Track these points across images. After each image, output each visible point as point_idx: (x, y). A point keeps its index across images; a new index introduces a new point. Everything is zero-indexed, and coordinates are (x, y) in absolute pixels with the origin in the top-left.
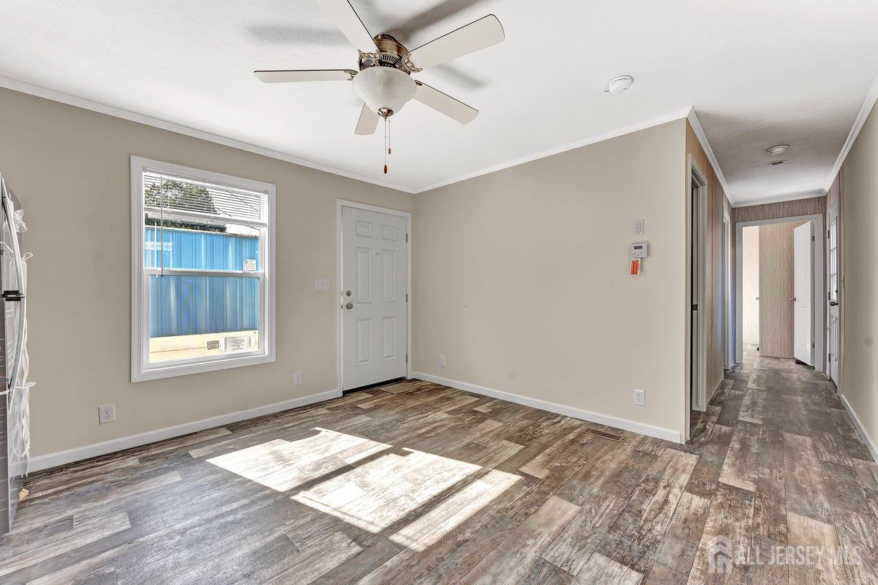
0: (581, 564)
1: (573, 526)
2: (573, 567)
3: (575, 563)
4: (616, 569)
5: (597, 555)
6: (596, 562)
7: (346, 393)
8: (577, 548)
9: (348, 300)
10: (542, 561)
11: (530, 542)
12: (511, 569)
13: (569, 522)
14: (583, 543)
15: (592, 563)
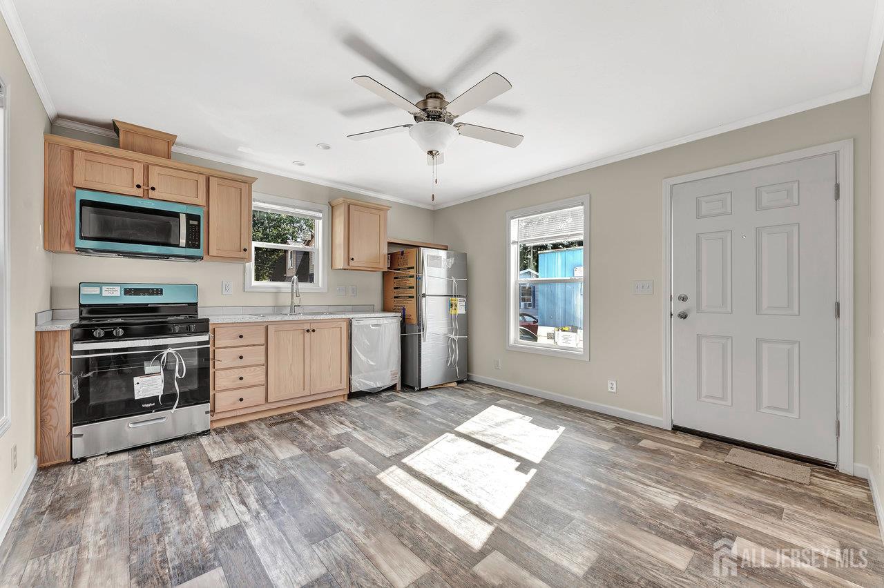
0: (320, 555)
1: (370, 567)
2: (321, 548)
3: (324, 550)
4: (300, 578)
5: (323, 571)
6: (316, 566)
7: (676, 429)
8: (339, 558)
9: (682, 307)
10: (337, 530)
11: (361, 529)
12: (339, 513)
13: (377, 566)
14: (343, 566)
15: (317, 562)
